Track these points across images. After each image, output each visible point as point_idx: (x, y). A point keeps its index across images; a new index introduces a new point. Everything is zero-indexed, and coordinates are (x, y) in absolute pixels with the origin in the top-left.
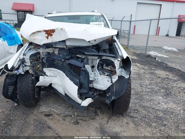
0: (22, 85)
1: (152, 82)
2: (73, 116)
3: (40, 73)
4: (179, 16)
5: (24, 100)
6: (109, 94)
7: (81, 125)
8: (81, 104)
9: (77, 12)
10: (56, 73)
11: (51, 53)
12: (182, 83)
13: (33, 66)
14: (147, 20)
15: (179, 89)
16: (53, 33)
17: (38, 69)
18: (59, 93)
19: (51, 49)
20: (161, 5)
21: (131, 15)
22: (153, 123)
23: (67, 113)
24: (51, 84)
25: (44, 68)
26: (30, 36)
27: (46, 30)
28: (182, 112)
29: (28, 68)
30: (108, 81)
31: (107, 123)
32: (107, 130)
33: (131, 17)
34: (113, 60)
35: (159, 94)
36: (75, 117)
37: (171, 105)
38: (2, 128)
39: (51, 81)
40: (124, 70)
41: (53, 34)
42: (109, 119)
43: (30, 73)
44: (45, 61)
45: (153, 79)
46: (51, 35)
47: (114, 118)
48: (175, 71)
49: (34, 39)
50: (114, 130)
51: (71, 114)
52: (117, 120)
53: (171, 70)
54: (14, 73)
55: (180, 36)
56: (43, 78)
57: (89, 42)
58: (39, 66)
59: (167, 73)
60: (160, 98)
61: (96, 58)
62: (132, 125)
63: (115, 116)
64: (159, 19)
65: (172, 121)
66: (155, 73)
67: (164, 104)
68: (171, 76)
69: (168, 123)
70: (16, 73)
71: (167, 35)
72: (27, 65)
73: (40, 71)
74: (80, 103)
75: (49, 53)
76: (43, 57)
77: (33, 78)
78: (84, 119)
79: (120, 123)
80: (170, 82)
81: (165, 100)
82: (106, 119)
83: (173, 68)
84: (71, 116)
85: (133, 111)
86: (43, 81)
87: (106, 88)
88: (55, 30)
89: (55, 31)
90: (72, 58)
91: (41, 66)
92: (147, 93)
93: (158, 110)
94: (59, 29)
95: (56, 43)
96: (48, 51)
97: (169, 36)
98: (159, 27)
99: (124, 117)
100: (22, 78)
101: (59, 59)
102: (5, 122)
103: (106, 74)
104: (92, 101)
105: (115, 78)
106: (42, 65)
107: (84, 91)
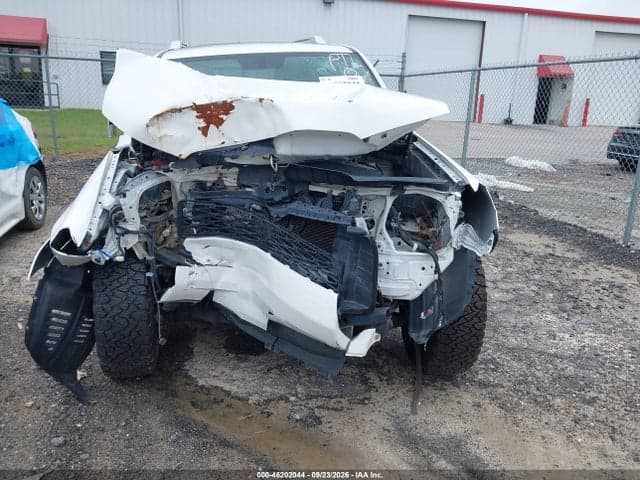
0: (113, 303)
1: (509, 269)
2: (292, 399)
3: (174, 258)
4: (541, 58)
5: (118, 356)
6: (430, 311)
7: (330, 425)
8: (345, 352)
9: (239, 43)
10: (230, 254)
11: (209, 185)
12: (600, 269)
13: (149, 234)
14: (433, 74)
15: (597, 288)
16: (227, 113)
17: (163, 243)
18: (243, 322)
19: (212, 169)
20: (484, 23)
21: (404, 56)
22: (554, 397)
23: (269, 390)
24: (211, 293)
25: (187, 239)
26: (147, 126)
27: (198, 103)
28: (628, 354)
29: (131, 241)
30: (423, 269)
31: (414, 412)
32: (422, 431)
33: (403, 62)
34: (438, 197)
35: (543, 306)
36: (301, 402)
37: (591, 339)
38: (58, 462)
39: (212, 282)
40: (471, 229)
41: (224, 117)
42: (415, 398)
43: (136, 258)
44: (190, 214)
45: (508, 263)
46: (219, 123)
47: (429, 392)
48: (570, 232)
49: (160, 138)
50: (443, 432)
51: (282, 393)
52: (441, 397)
53: (555, 228)
54: (90, 258)
55: (547, 122)
56: (188, 273)
57: (366, 140)
58: (168, 231)
59: (546, 240)
60: (550, 317)
61: (386, 192)
62: (492, 410)
63: (430, 388)
64: (478, 68)
65: (607, 386)
66: (510, 242)
67: (567, 336)
68: (560, 249)
69: (600, 392)
70: (98, 260)
71: (508, 122)
72: (130, 229)
73: (170, 249)
74: (343, 346)
75: (201, 185)
76: (181, 198)
77: (149, 274)
78: (332, 403)
79: (455, 406)
80: (563, 269)
81: (568, 324)
82: (408, 400)
83: (561, 223)
84: (287, 400)
85: (483, 366)
86: (187, 283)
87: (417, 294)
88: (234, 104)
89: (233, 108)
90: (292, 198)
91: (175, 229)
92: (504, 306)
93: (555, 356)
94: (248, 102)
95: (236, 150)
96: (201, 178)
97: (513, 123)
98: (482, 96)
99: (459, 387)
100: (111, 278)
101: (244, 206)
102: (61, 439)
103: (416, 246)
104: (377, 338)
105: (446, 258)
106: (179, 227)
107: (353, 305)
